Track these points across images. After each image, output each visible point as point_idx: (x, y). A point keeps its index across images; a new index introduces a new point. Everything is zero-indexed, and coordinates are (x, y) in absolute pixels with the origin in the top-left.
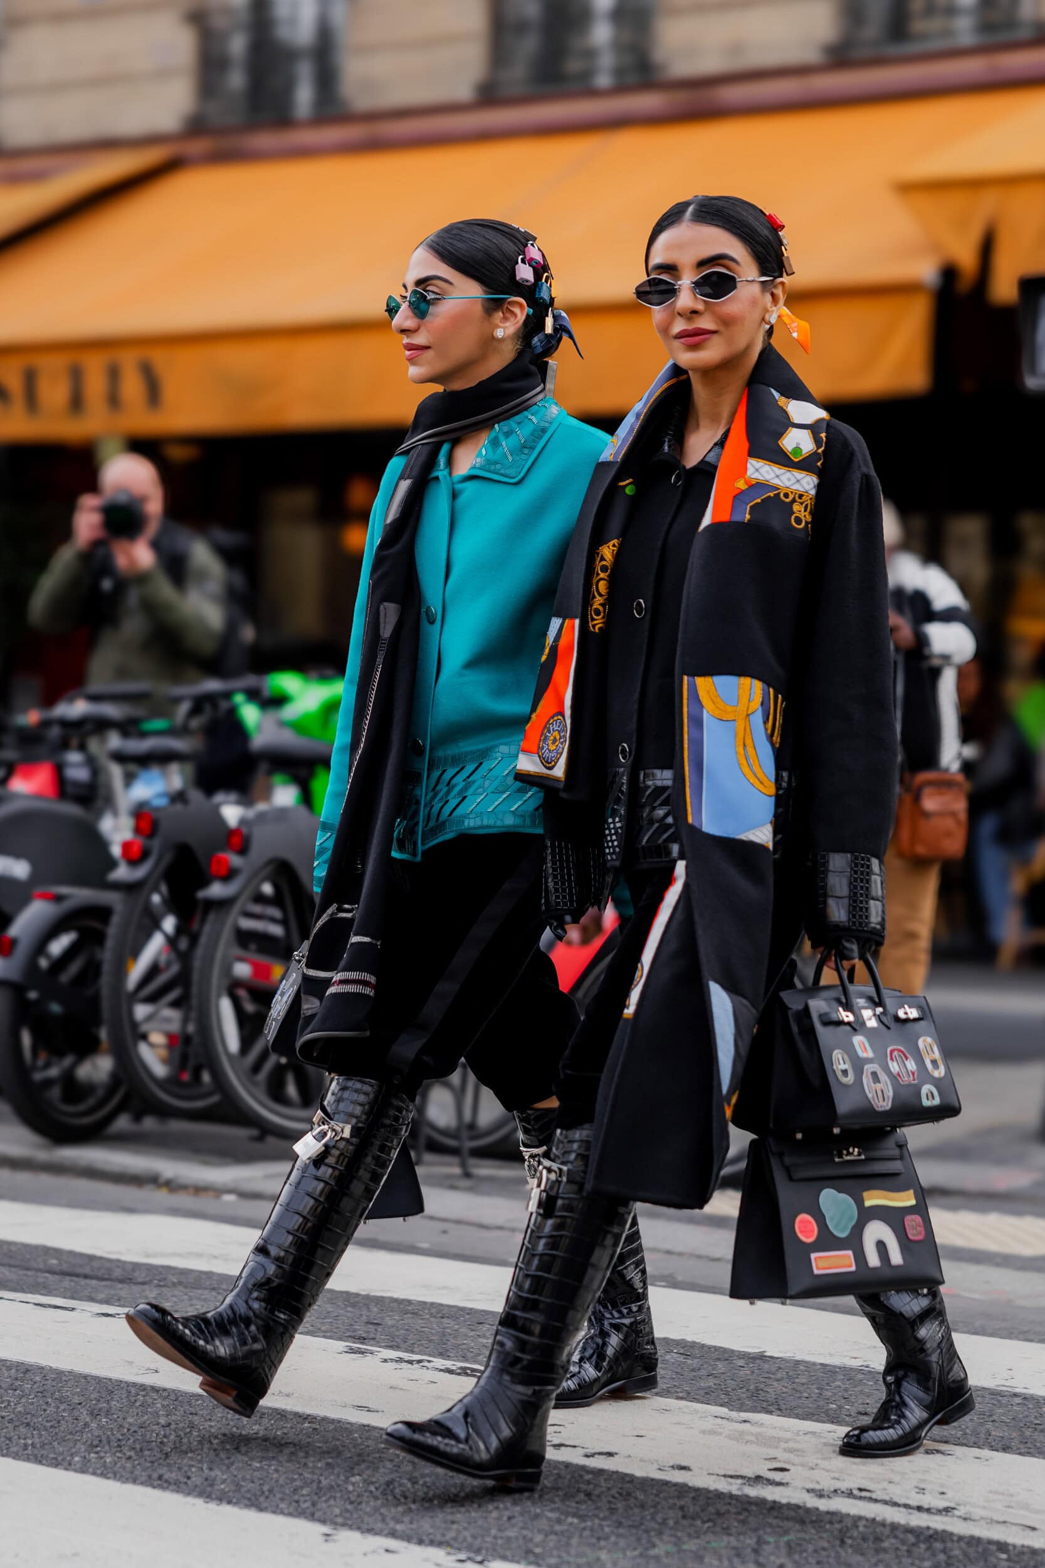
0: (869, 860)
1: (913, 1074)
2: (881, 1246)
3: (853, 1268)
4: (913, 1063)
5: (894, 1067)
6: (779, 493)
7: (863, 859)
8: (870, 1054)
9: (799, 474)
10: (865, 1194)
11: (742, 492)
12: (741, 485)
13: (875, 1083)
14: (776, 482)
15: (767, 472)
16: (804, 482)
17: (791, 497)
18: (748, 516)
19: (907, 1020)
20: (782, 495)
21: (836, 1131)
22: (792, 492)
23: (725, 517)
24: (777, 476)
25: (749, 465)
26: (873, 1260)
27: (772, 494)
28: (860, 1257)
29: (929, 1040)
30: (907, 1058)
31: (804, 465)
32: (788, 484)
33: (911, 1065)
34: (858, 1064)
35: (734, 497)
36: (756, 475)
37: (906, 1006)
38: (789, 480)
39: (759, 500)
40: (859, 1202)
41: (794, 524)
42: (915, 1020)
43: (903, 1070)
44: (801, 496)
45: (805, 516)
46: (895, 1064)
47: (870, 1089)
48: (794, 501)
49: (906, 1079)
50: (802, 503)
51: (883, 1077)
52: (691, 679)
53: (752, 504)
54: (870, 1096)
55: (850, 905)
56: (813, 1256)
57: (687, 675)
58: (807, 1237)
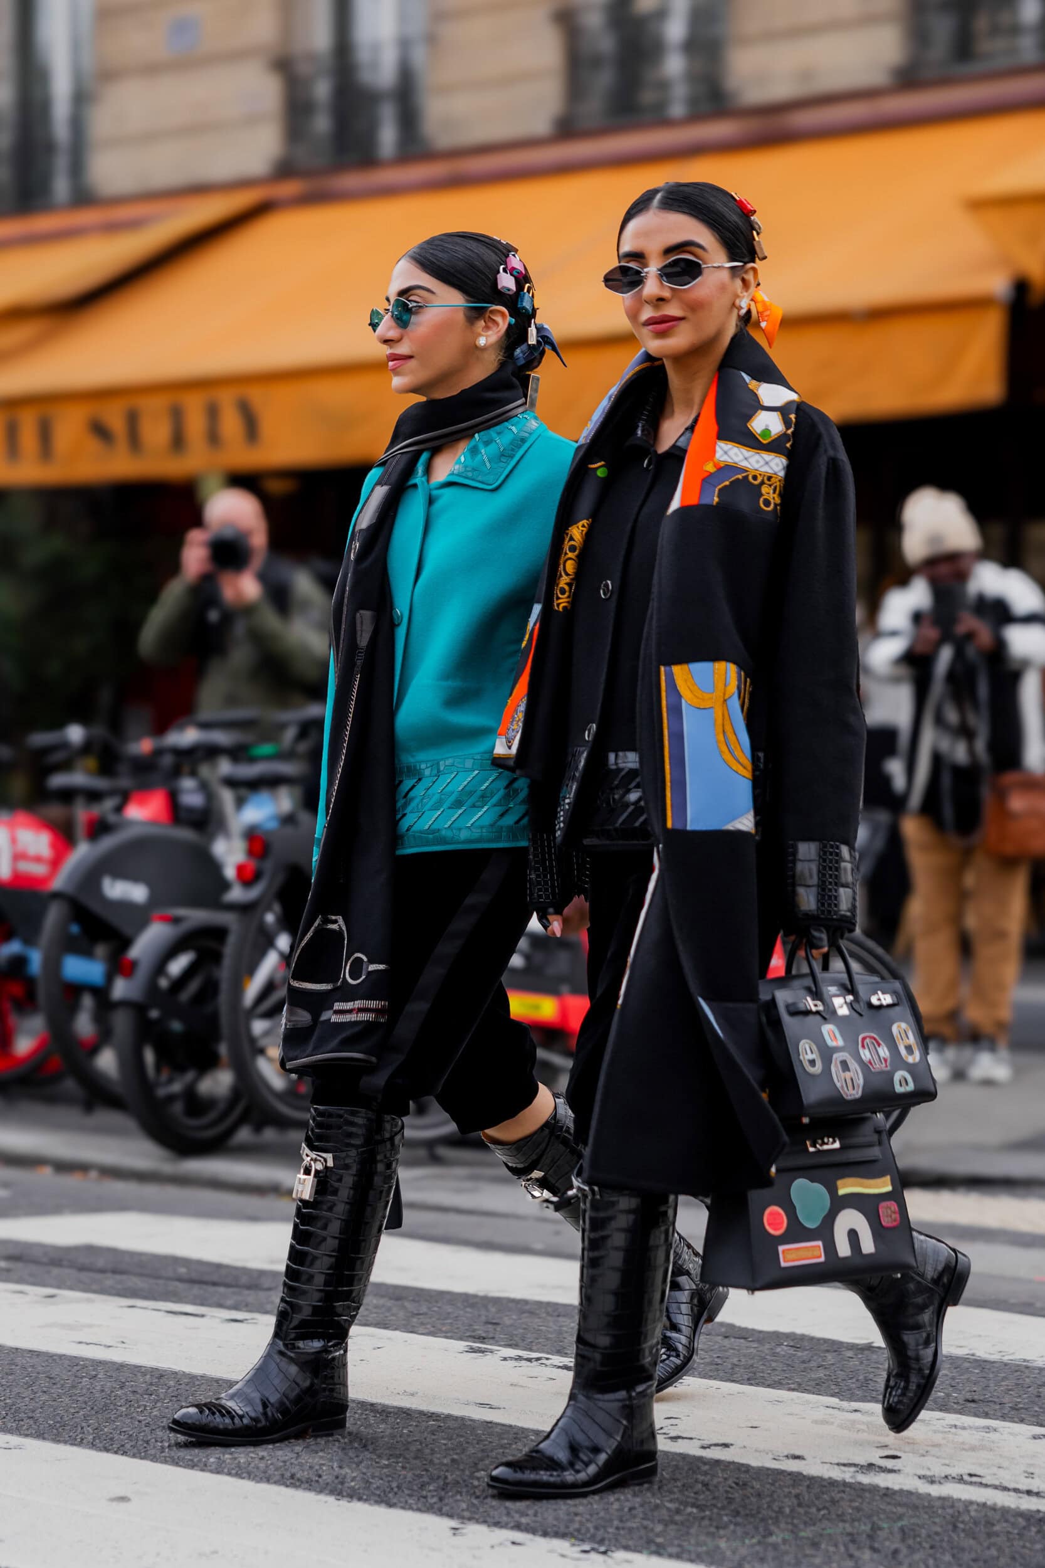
0: (838, 848)
1: (886, 1060)
2: (853, 1235)
3: (822, 1259)
4: (885, 1049)
5: (865, 1055)
6: (747, 476)
7: (832, 847)
8: (840, 1042)
9: (767, 456)
10: (839, 1183)
11: (711, 474)
12: (710, 468)
13: (844, 1071)
14: (744, 464)
15: (736, 454)
16: (772, 464)
17: (760, 479)
18: (716, 499)
19: (880, 1007)
20: (750, 478)
21: (806, 1120)
22: (760, 475)
23: (693, 500)
24: (746, 459)
25: (718, 448)
26: (844, 1249)
27: (740, 477)
28: (830, 1247)
29: (904, 1025)
30: (879, 1045)
31: (774, 446)
32: (756, 466)
33: (884, 1052)
34: (827, 1054)
35: (703, 480)
36: (725, 458)
37: (879, 992)
38: (758, 462)
39: (727, 483)
40: (832, 1190)
41: (762, 506)
42: (889, 1006)
43: (876, 1057)
44: (769, 478)
45: (774, 498)
46: (867, 1052)
47: (838, 1076)
48: (763, 483)
49: (878, 1066)
50: (770, 486)
51: (853, 1065)
52: (667, 667)
53: (720, 487)
54: (838, 1085)
55: (818, 893)
56: (781, 1248)
57: (664, 665)
58: (775, 1229)
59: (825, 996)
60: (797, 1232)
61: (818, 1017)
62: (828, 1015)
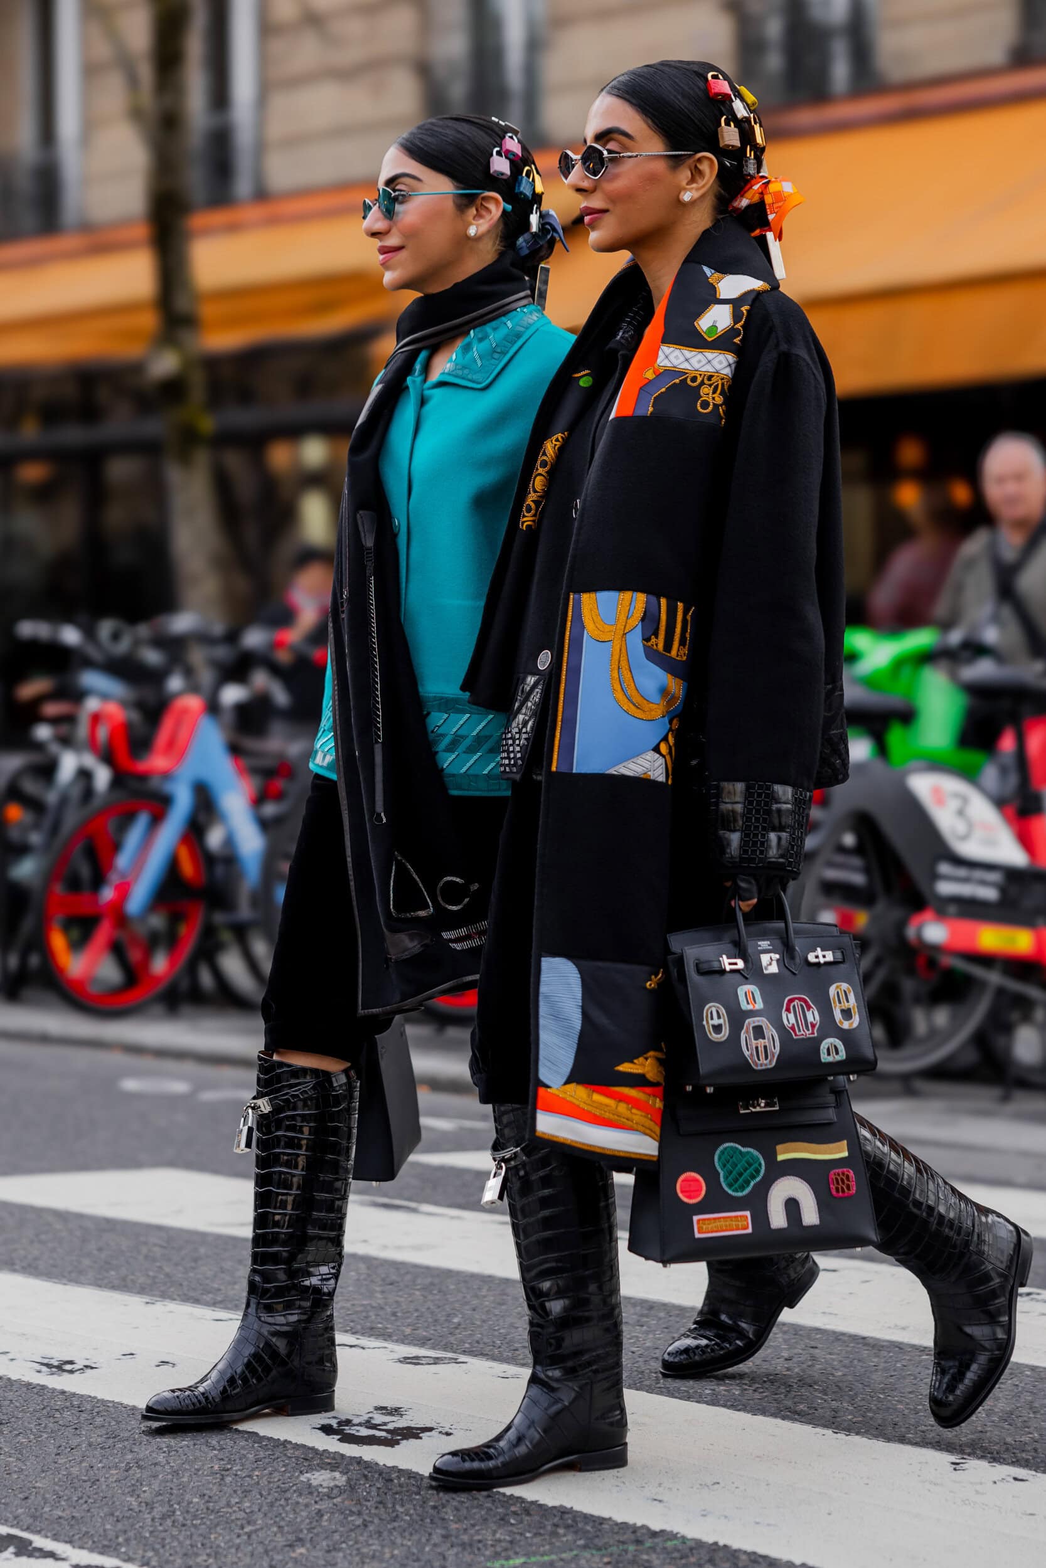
0: (768, 788)
1: (813, 1026)
2: (792, 1206)
3: (750, 1230)
4: (816, 1013)
5: (789, 1019)
6: (686, 378)
7: (760, 787)
8: (759, 1005)
9: (710, 354)
10: (779, 1148)
11: (650, 381)
12: (650, 375)
13: (756, 1039)
14: (685, 366)
15: (677, 357)
16: (715, 363)
17: (699, 380)
18: (651, 409)
19: (818, 964)
20: (689, 381)
21: (710, 1090)
22: (700, 375)
23: (628, 412)
24: (687, 360)
25: (660, 353)
26: (778, 1219)
27: (677, 381)
28: (761, 1216)
29: (845, 986)
30: (809, 1008)
31: (721, 343)
32: (697, 366)
33: (813, 1016)
34: (737, 1017)
35: (641, 388)
36: (666, 363)
37: (819, 949)
38: (699, 361)
39: (663, 390)
40: (770, 1156)
41: (701, 410)
42: (827, 964)
43: (802, 1022)
44: (710, 378)
45: (714, 398)
46: (791, 1016)
47: (748, 1044)
48: (702, 383)
49: (804, 1033)
50: (710, 385)
51: (770, 1031)
52: (577, 596)
53: (655, 396)
54: (747, 1053)
55: (742, 839)
56: (695, 1218)
57: (574, 592)
58: (689, 1197)
59: (750, 951)
60: (716, 1202)
61: (737, 976)
62: (753, 973)
